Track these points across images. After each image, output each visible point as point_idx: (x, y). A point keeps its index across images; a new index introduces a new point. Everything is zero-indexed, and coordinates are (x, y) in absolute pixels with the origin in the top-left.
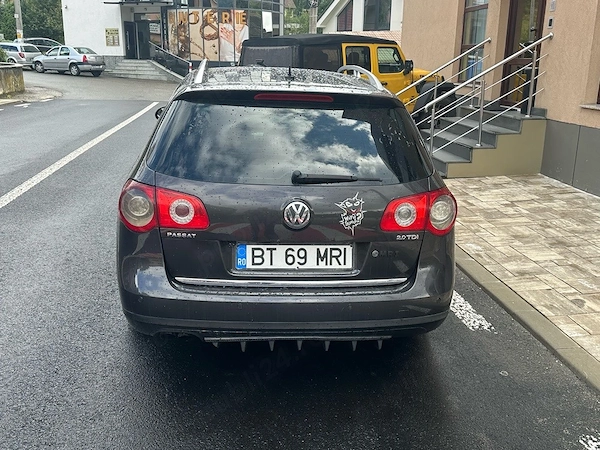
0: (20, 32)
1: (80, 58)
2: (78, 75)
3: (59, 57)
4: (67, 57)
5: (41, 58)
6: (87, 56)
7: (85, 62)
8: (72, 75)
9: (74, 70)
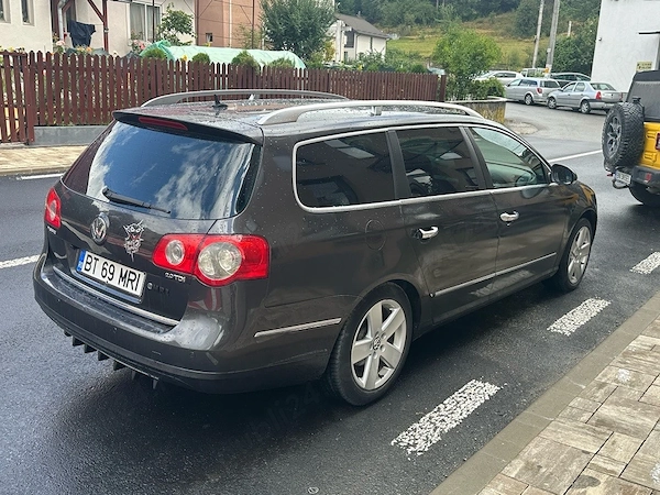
0: (549, 67)
1: (593, 95)
2: (588, 113)
3: (573, 93)
4: (580, 93)
5: (555, 93)
6: (602, 92)
7: (599, 99)
8: (581, 112)
9: (585, 108)
